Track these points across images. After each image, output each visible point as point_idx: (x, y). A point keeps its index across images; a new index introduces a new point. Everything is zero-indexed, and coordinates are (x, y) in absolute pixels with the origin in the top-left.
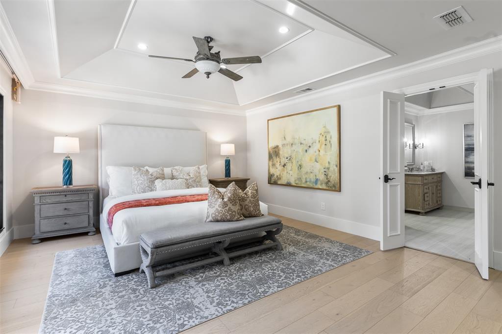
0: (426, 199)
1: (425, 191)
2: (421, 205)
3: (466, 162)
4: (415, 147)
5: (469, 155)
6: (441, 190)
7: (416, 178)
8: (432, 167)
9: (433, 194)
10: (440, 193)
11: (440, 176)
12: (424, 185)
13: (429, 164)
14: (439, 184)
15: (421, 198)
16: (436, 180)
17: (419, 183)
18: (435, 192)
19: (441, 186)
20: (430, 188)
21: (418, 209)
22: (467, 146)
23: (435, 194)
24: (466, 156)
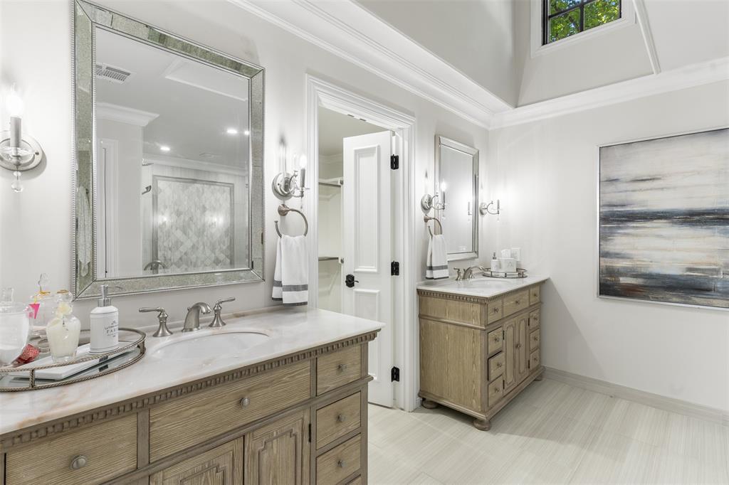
0: (493, 374)
1: (493, 347)
2: (479, 394)
3: (603, 255)
4: (478, 211)
5: (612, 234)
6: (539, 327)
7: (467, 306)
8: (518, 263)
9: (517, 346)
10: (535, 339)
11: (536, 290)
12: (489, 327)
13: (512, 255)
14: (534, 314)
15: (477, 372)
16: (527, 305)
17: (473, 324)
18: (522, 342)
19: (539, 319)
20: (509, 333)
21: (471, 407)
22: (606, 209)
23: (522, 349)
24: (603, 238)
